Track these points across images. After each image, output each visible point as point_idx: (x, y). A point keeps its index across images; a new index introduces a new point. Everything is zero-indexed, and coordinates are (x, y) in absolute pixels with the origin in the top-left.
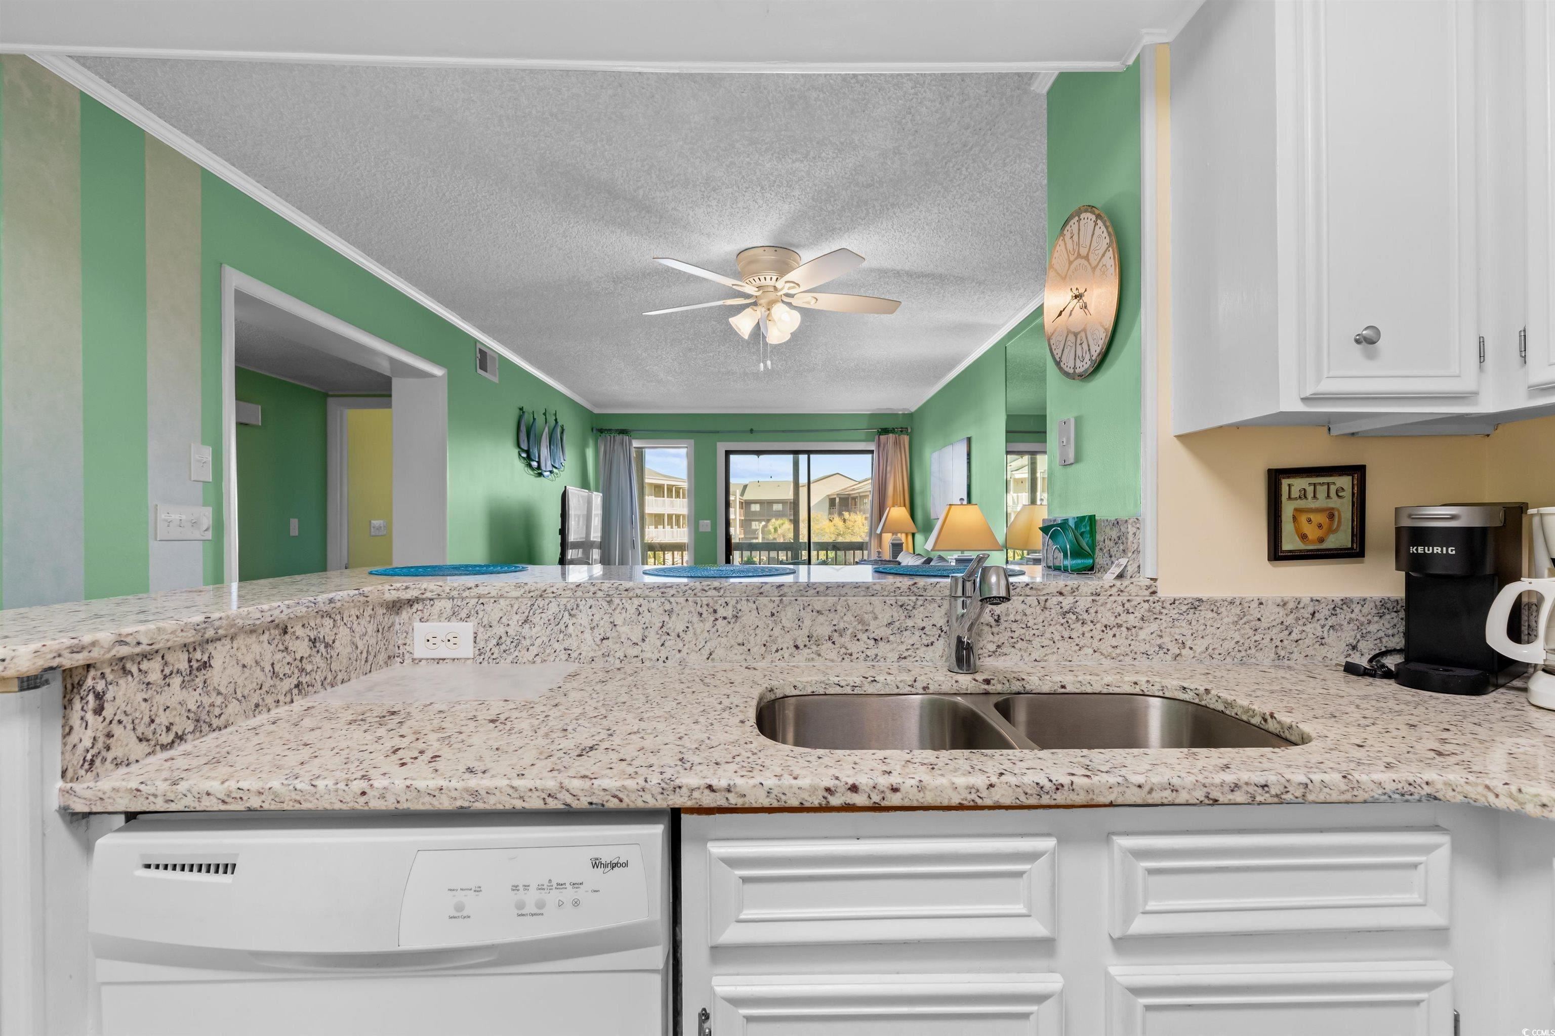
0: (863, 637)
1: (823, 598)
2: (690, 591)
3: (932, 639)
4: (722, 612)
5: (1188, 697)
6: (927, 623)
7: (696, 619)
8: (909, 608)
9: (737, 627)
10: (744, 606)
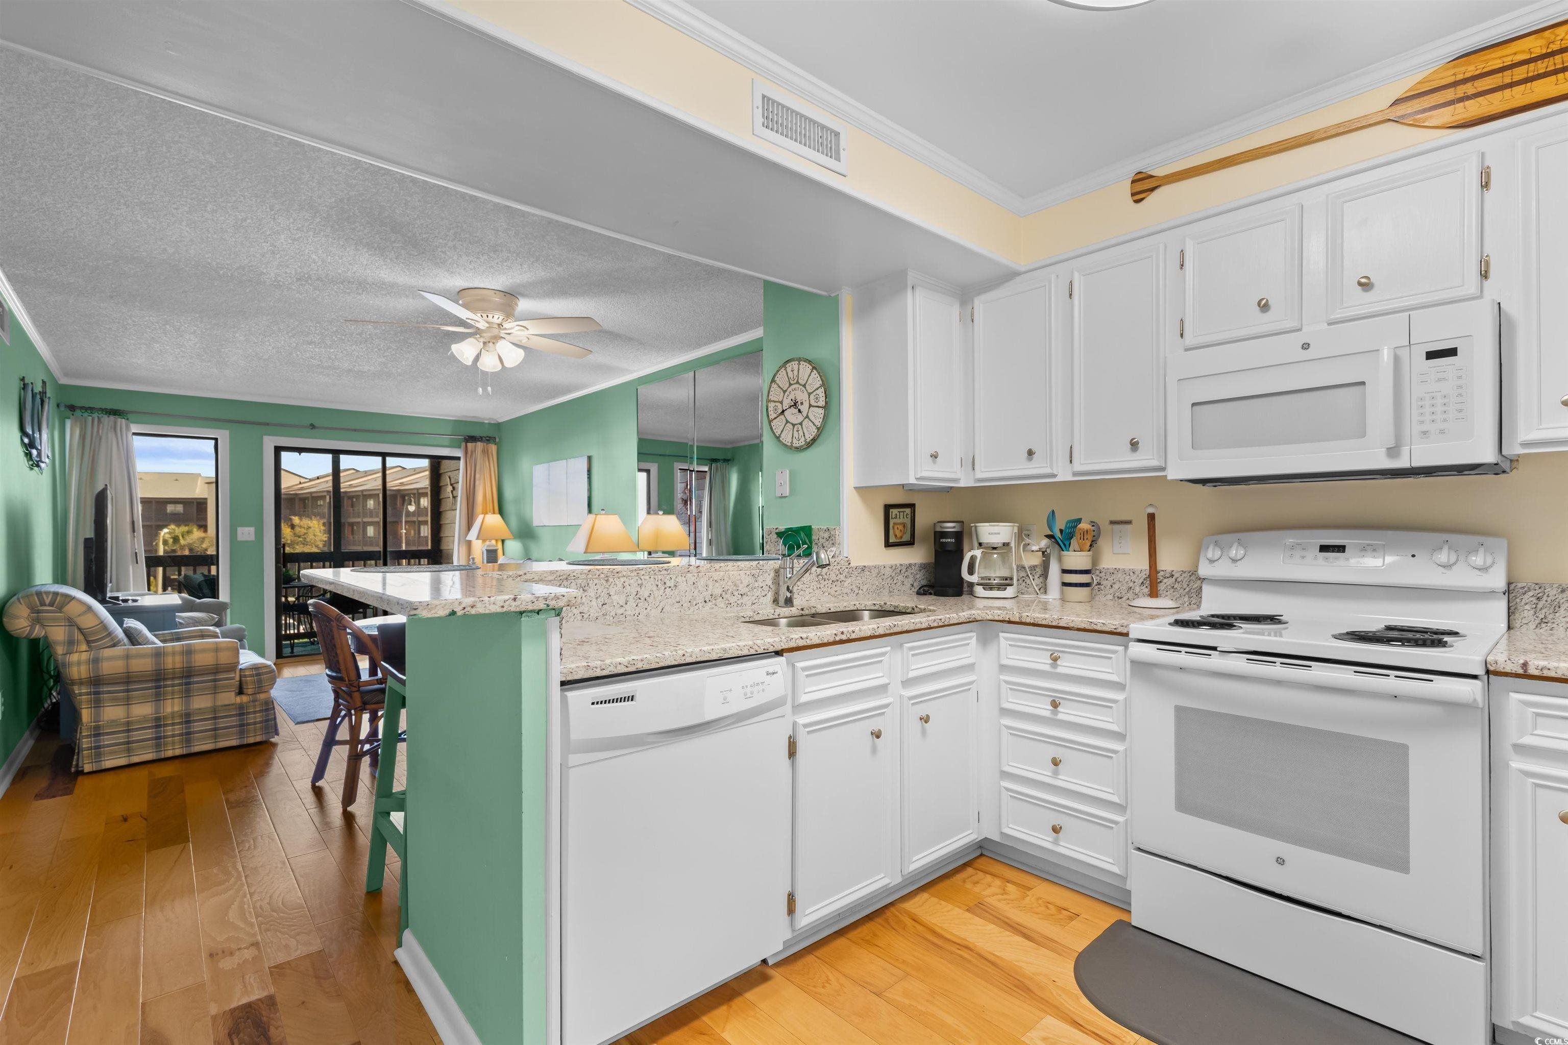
0: (736, 593)
1: (718, 573)
2: (652, 572)
3: (766, 592)
4: (668, 584)
5: (875, 608)
6: (764, 584)
7: (655, 588)
8: (756, 576)
9: (676, 592)
10: (680, 579)
